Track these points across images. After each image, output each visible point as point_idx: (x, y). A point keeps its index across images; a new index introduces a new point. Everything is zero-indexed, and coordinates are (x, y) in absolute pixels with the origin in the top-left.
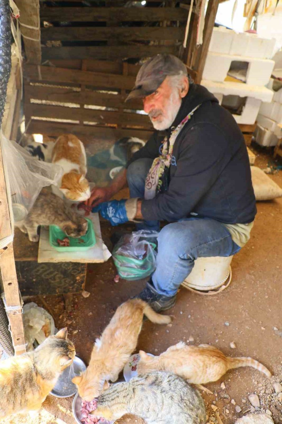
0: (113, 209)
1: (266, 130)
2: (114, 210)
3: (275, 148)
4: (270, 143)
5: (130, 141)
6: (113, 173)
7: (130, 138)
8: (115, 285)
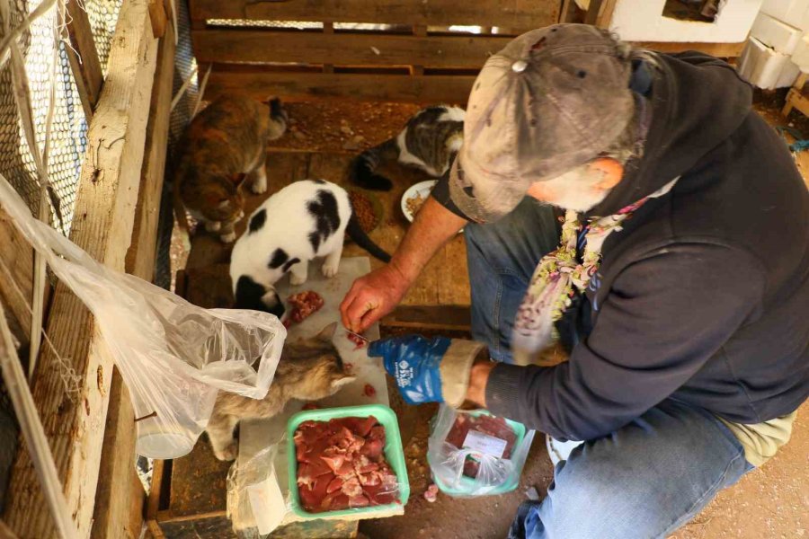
0: (408, 369)
1: (770, 50)
2: (411, 369)
3: (789, 93)
4: (778, 80)
5: (443, 118)
6: (409, 202)
7: (443, 111)
8: (428, 510)
